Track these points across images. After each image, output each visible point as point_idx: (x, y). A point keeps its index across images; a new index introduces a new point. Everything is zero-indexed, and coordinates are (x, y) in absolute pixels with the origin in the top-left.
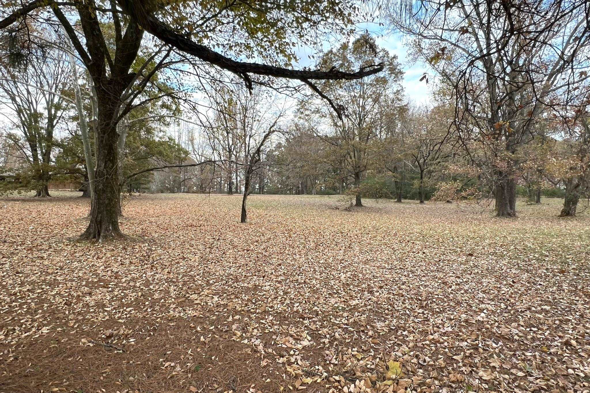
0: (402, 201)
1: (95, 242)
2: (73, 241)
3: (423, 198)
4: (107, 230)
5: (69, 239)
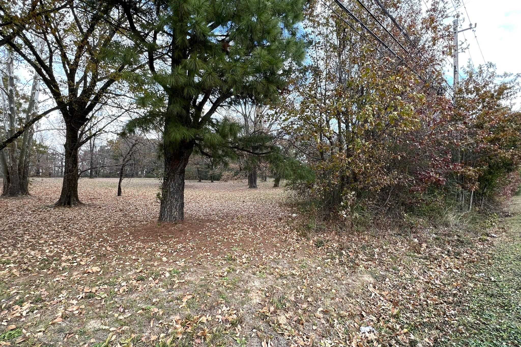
1: (70, 207)
2: (52, 207)
3: (212, 180)
4: (74, 200)
5: (48, 206)
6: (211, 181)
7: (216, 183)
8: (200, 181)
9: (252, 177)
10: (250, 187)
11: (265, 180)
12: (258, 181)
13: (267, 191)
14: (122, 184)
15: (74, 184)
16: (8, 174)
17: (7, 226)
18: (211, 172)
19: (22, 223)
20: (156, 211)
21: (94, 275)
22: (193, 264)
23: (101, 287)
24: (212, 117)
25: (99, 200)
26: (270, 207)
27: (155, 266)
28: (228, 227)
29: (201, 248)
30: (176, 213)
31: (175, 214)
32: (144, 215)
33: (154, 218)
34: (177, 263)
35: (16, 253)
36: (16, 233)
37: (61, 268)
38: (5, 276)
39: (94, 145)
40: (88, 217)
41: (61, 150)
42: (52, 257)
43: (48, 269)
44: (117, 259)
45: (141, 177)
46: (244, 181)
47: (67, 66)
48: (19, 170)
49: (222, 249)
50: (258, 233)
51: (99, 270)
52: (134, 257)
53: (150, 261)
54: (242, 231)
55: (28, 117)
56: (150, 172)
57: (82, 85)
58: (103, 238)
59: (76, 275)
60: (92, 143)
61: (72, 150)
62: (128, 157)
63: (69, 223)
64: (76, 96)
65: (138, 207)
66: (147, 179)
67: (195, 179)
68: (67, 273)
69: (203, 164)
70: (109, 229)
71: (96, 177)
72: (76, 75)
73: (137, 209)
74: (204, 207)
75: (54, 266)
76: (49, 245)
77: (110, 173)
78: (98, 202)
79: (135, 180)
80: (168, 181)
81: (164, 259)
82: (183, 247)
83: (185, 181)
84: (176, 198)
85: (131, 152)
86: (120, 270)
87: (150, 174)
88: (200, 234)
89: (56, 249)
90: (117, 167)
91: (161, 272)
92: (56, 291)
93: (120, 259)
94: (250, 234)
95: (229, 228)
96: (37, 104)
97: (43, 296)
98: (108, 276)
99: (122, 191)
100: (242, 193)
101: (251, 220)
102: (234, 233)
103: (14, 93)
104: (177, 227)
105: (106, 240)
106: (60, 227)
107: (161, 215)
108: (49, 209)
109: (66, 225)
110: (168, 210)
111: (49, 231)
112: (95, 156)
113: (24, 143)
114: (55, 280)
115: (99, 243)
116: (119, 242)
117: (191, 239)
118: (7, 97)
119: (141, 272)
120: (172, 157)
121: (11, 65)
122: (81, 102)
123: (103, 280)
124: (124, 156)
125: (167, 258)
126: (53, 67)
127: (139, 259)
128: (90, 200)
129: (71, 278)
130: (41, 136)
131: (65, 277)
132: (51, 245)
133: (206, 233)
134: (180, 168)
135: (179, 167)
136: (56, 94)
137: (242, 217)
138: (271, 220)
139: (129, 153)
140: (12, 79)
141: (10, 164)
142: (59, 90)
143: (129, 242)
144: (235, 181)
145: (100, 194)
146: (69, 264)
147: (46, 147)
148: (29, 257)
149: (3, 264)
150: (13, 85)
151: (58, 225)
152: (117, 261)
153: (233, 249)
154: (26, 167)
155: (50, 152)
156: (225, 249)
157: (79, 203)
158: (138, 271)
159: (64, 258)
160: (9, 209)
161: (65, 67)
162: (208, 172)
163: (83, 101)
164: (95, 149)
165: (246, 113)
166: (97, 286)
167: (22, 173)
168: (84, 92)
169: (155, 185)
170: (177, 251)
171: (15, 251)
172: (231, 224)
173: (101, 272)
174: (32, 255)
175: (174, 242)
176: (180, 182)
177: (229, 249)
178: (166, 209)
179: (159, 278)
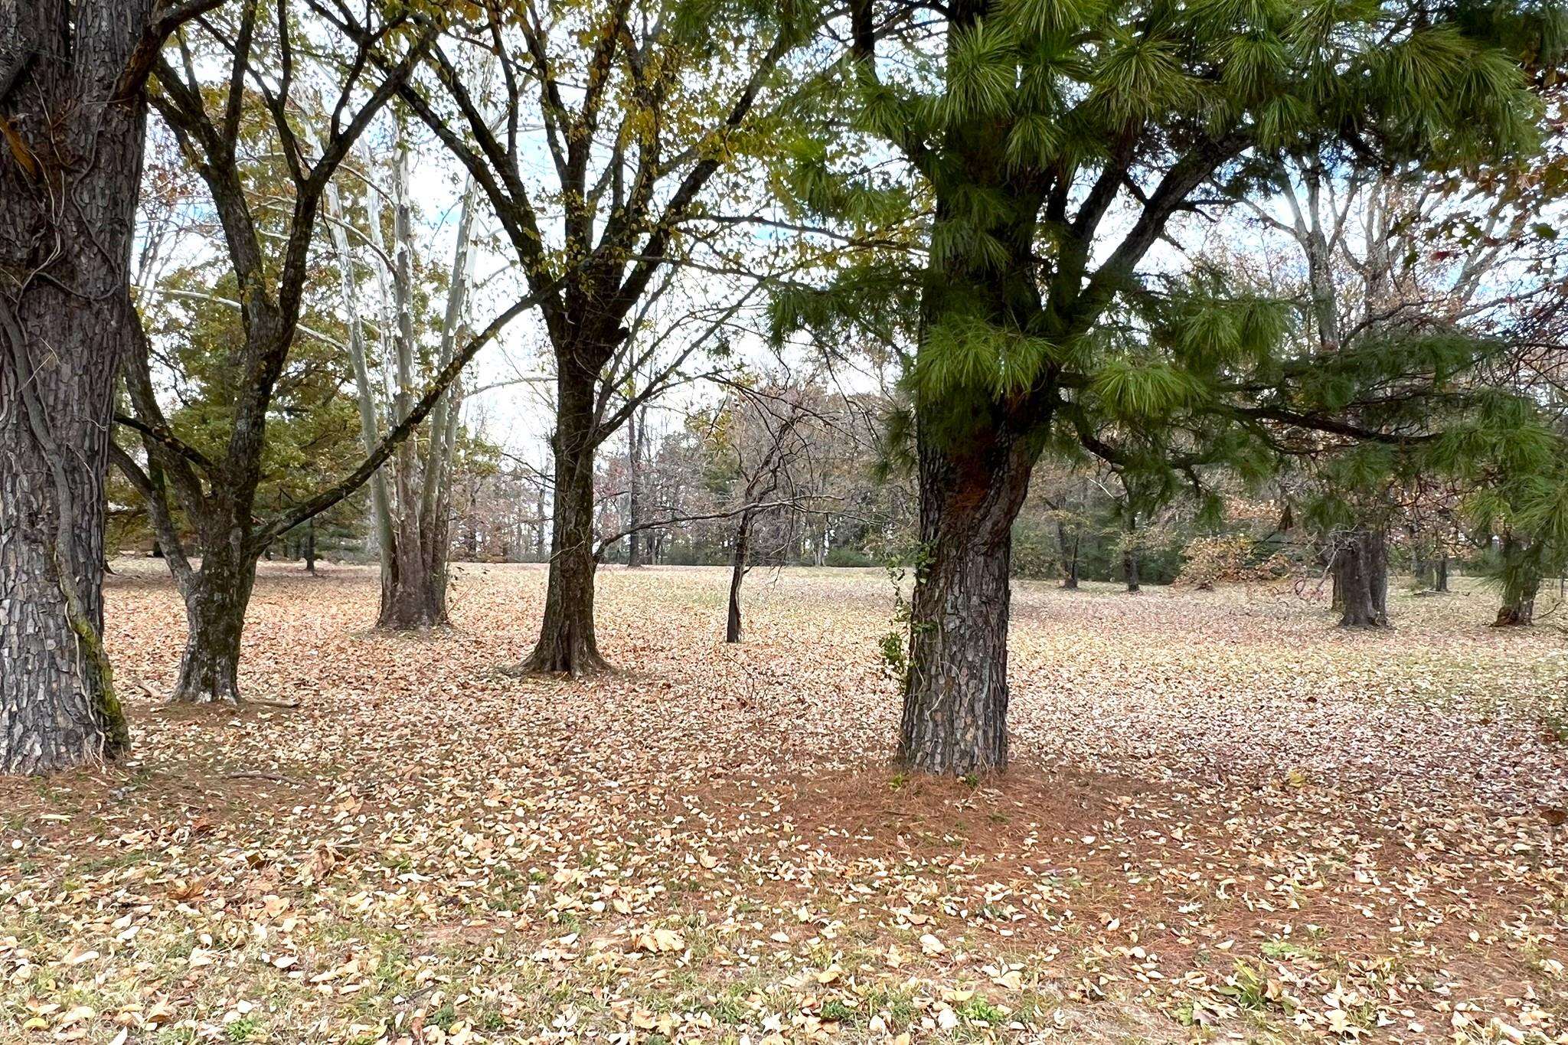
1: (570, 678)
2: (515, 675)
3: (1134, 578)
4: (582, 652)
5: (504, 672)
6: (1125, 587)
7: (1152, 595)
8: (1071, 585)
9: (1355, 569)
10: (1344, 623)
11: (1441, 587)
12: (1396, 592)
13: (1458, 648)
14: (742, 590)
15: (583, 591)
16: (394, 549)
17: (396, 734)
18: (1125, 541)
19: (434, 726)
20: (882, 719)
21: (662, 960)
22: (1063, 990)
23: (688, 1016)
24: (1139, 267)
25: (662, 655)
26: (1477, 738)
27: (892, 970)
28: (1231, 824)
29: (1093, 917)
30: (971, 736)
31: (969, 737)
32: (831, 731)
33: (873, 748)
34: (989, 970)
35: (422, 835)
36: (419, 763)
37: (554, 914)
38: (398, 913)
39: (641, 434)
40: (631, 723)
41: (541, 458)
42: (527, 865)
43: (514, 909)
44: (739, 911)
45: (811, 563)
46: (1309, 587)
47: (560, 135)
48: (423, 535)
49: (1207, 939)
50: (1416, 884)
51: (679, 945)
52: (804, 915)
53: (871, 939)
54: (1311, 859)
55: (447, 341)
56: (846, 542)
57: (606, 201)
58: (685, 813)
59: (603, 950)
60: (636, 426)
61: (575, 457)
62: (766, 476)
63: (568, 739)
64: (589, 249)
65: (805, 694)
66: (836, 570)
67: (1049, 576)
68: (574, 936)
69: (1088, 502)
70: (704, 780)
71: (650, 563)
72: (589, 165)
73: (803, 702)
74: (1096, 713)
75: (533, 901)
76: (515, 819)
77: (698, 545)
78: (658, 665)
79: (792, 577)
80: (937, 581)
81: (931, 944)
82: (1010, 900)
83: (1013, 583)
84: (971, 666)
85: (775, 458)
86: (754, 959)
87: (846, 552)
88: (1090, 847)
89: (534, 837)
90: (724, 522)
91: (917, 1003)
92: (543, 1000)
93: (753, 913)
94: (1362, 878)
95: (1237, 834)
96: (472, 290)
97: (506, 1011)
98: (713, 976)
99: (744, 621)
100: (1301, 656)
101: (1362, 804)
102: (1268, 861)
103: (410, 262)
104: (978, 801)
105: (694, 825)
106: (542, 751)
107: (907, 737)
108: (507, 681)
109: (563, 747)
110: (938, 717)
111: (512, 765)
112: (647, 478)
113: (435, 440)
114: (539, 956)
115: (674, 832)
116: (742, 840)
117: (1045, 868)
118: (391, 277)
119: (834, 983)
120: (953, 470)
121: (402, 165)
122: (605, 269)
123: (697, 992)
124: (751, 474)
125: (942, 940)
126: (518, 151)
127: (824, 925)
128: (631, 656)
129: (589, 959)
130: (480, 407)
131: (569, 951)
132: (519, 819)
133: (1117, 848)
134: (989, 524)
135: (984, 518)
136: (528, 246)
137: (1309, 781)
138: (1493, 815)
139: (767, 463)
140: (404, 212)
141: (398, 515)
142: (535, 229)
143: (783, 844)
144: (1260, 592)
145: (665, 632)
146: (579, 904)
147: (494, 452)
148: (458, 853)
149: (393, 868)
150: (406, 236)
151: (537, 747)
152: (740, 917)
153: (1266, 948)
154: (440, 524)
155: (507, 466)
156: (1223, 938)
157: (596, 664)
158: (825, 977)
159: (562, 876)
160: (399, 673)
161: (553, 142)
162: (1111, 538)
163: (611, 262)
164: (645, 449)
165: (1316, 223)
166: (676, 1009)
167: (430, 548)
168: (614, 225)
169: (872, 601)
170: (983, 916)
171: (419, 828)
172: (1249, 811)
173: (688, 956)
174: (466, 850)
175: (969, 870)
176: (989, 588)
177: (1250, 947)
178: (927, 713)
179: (911, 1026)
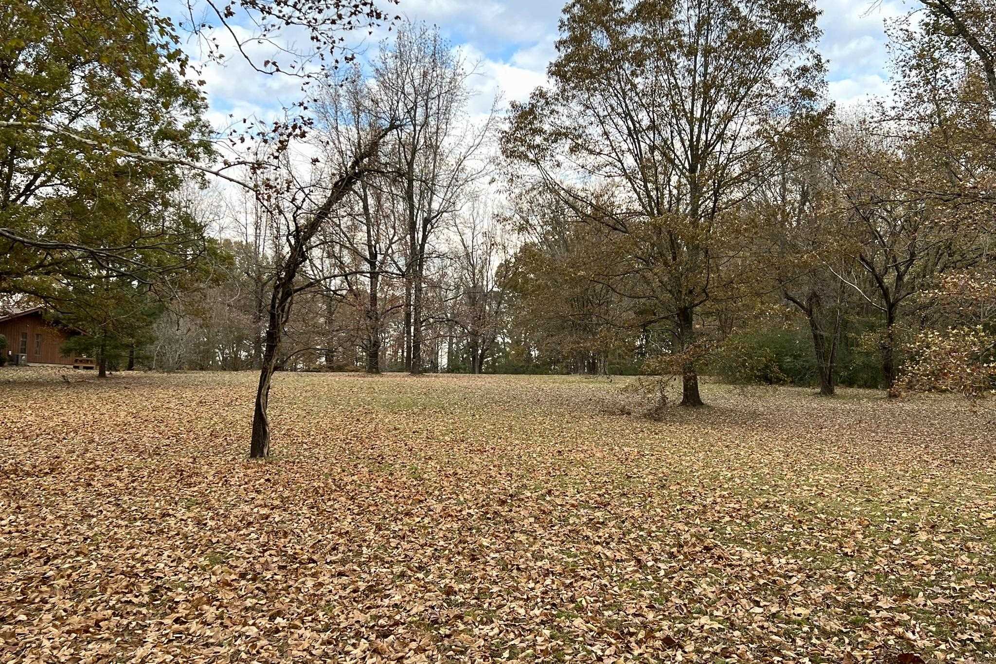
0: (838, 390)
